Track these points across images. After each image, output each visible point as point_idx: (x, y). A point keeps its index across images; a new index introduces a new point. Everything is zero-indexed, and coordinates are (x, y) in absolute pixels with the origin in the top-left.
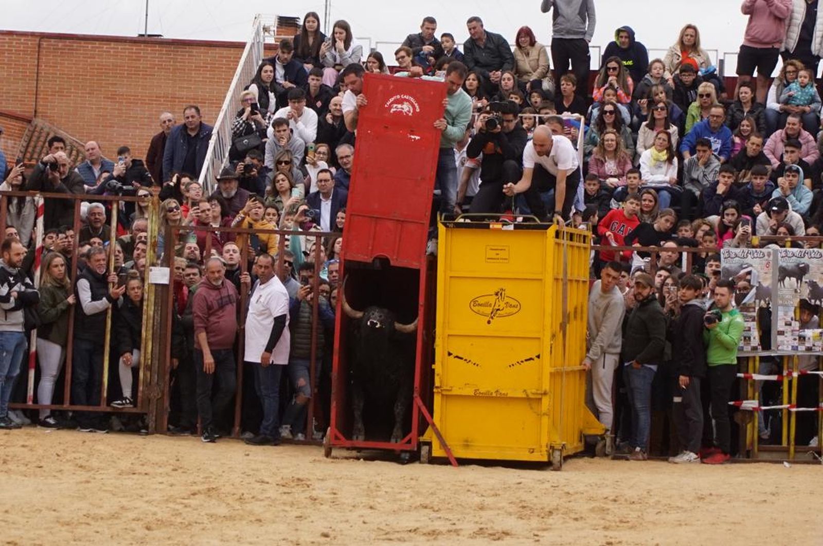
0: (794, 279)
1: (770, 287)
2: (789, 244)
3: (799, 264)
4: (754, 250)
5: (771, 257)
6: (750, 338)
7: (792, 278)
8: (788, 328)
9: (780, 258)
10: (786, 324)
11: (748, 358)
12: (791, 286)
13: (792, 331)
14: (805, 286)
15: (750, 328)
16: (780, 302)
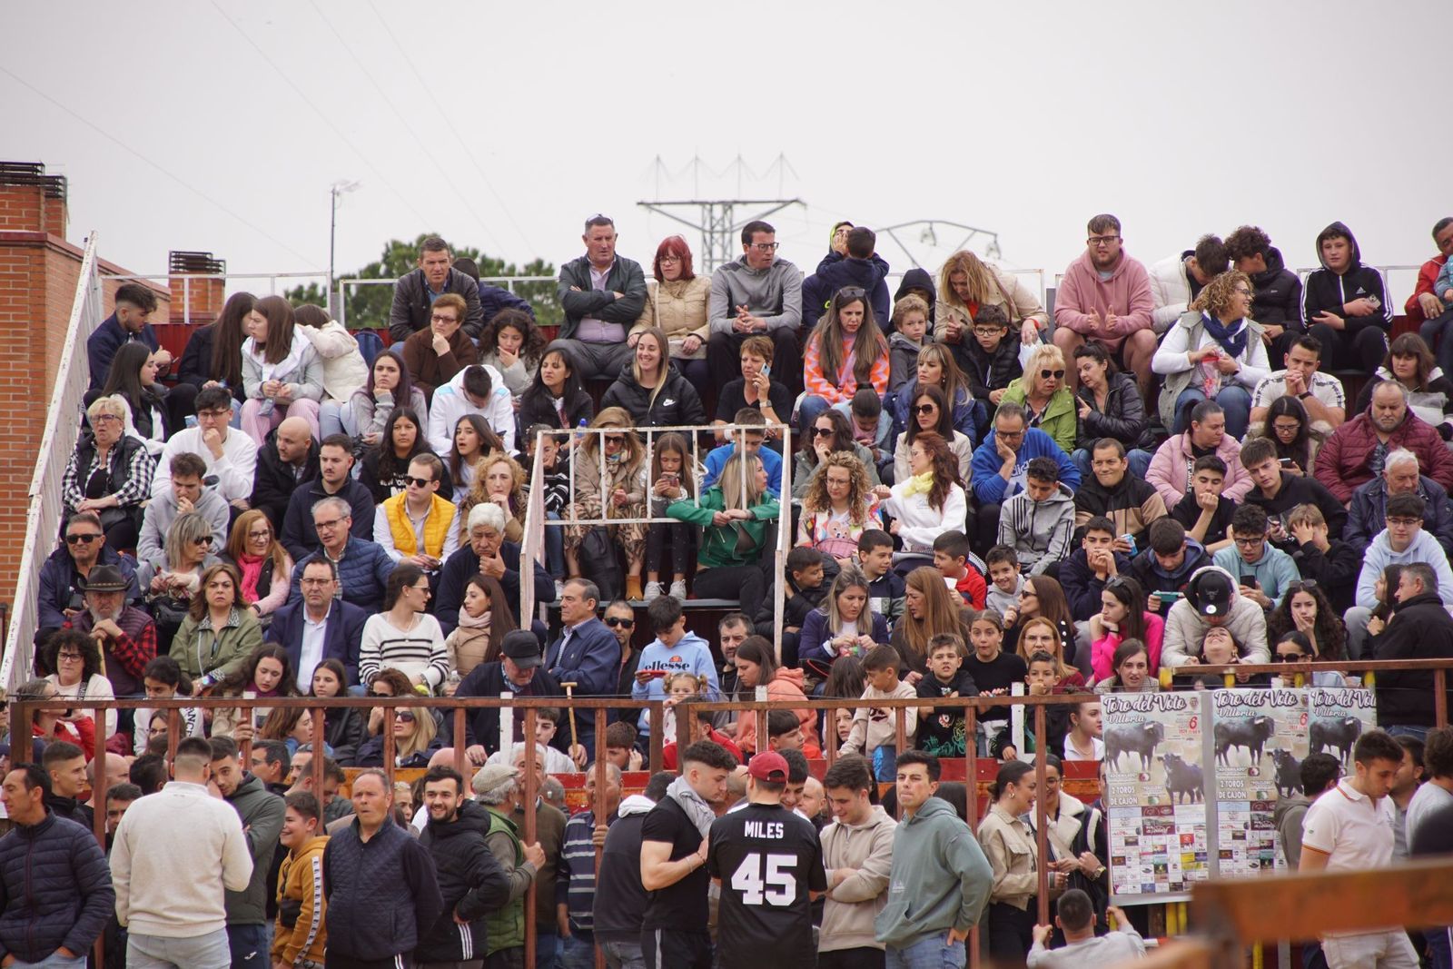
0: (1245, 749)
1: (1200, 766)
2: (1230, 680)
3: (1252, 721)
4: (1165, 694)
5: (1199, 709)
6: (1165, 866)
7: (1241, 747)
8: (1239, 845)
9: (1215, 709)
10: (1235, 837)
11: (1163, 907)
12: (1240, 761)
13: (1248, 849)
14: (1267, 761)
15: (1165, 846)
16: (1221, 795)
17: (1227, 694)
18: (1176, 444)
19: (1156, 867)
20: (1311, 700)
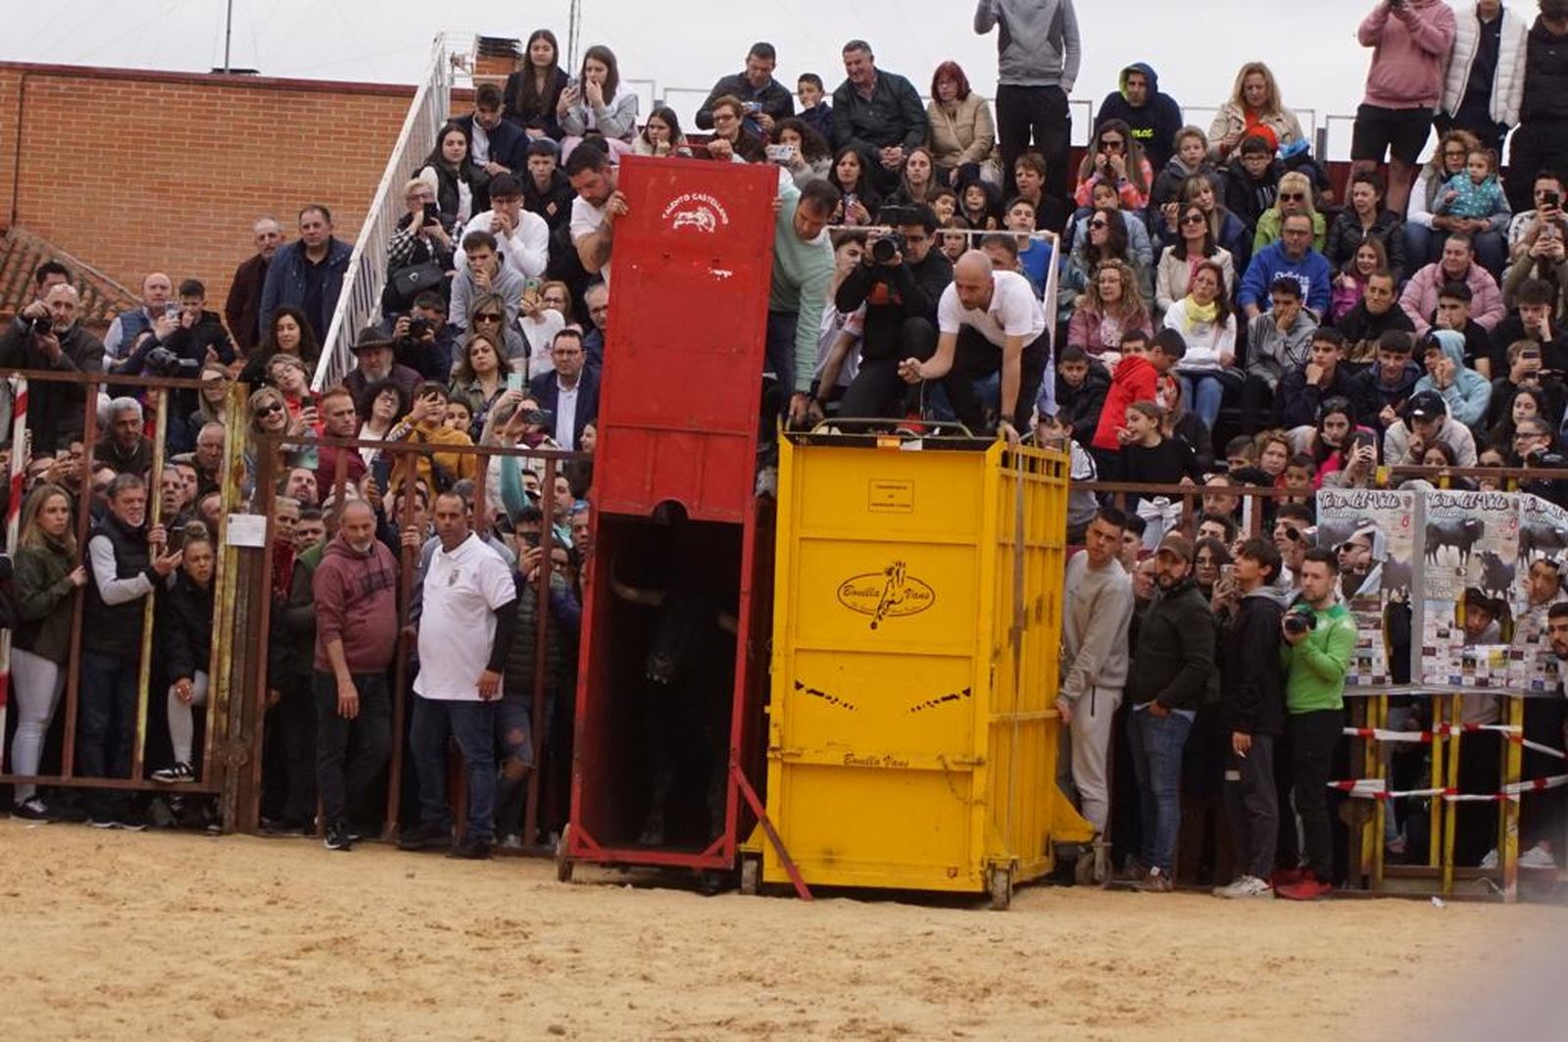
1: (1410, 563)
2: (1445, 482)
3: (1465, 520)
4: (1380, 492)
5: (1412, 508)
6: (1369, 660)
7: (1451, 548)
8: (1443, 643)
9: (1428, 508)
10: (1439, 635)
11: (1365, 699)
12: (1449, 561)
13: (1451, 648)
15: (1370, 641)
16: (1429, 593)
17: (1440, 496)
18: (1428, 271)
19: (1361, 660)
20: (1522, 505)
